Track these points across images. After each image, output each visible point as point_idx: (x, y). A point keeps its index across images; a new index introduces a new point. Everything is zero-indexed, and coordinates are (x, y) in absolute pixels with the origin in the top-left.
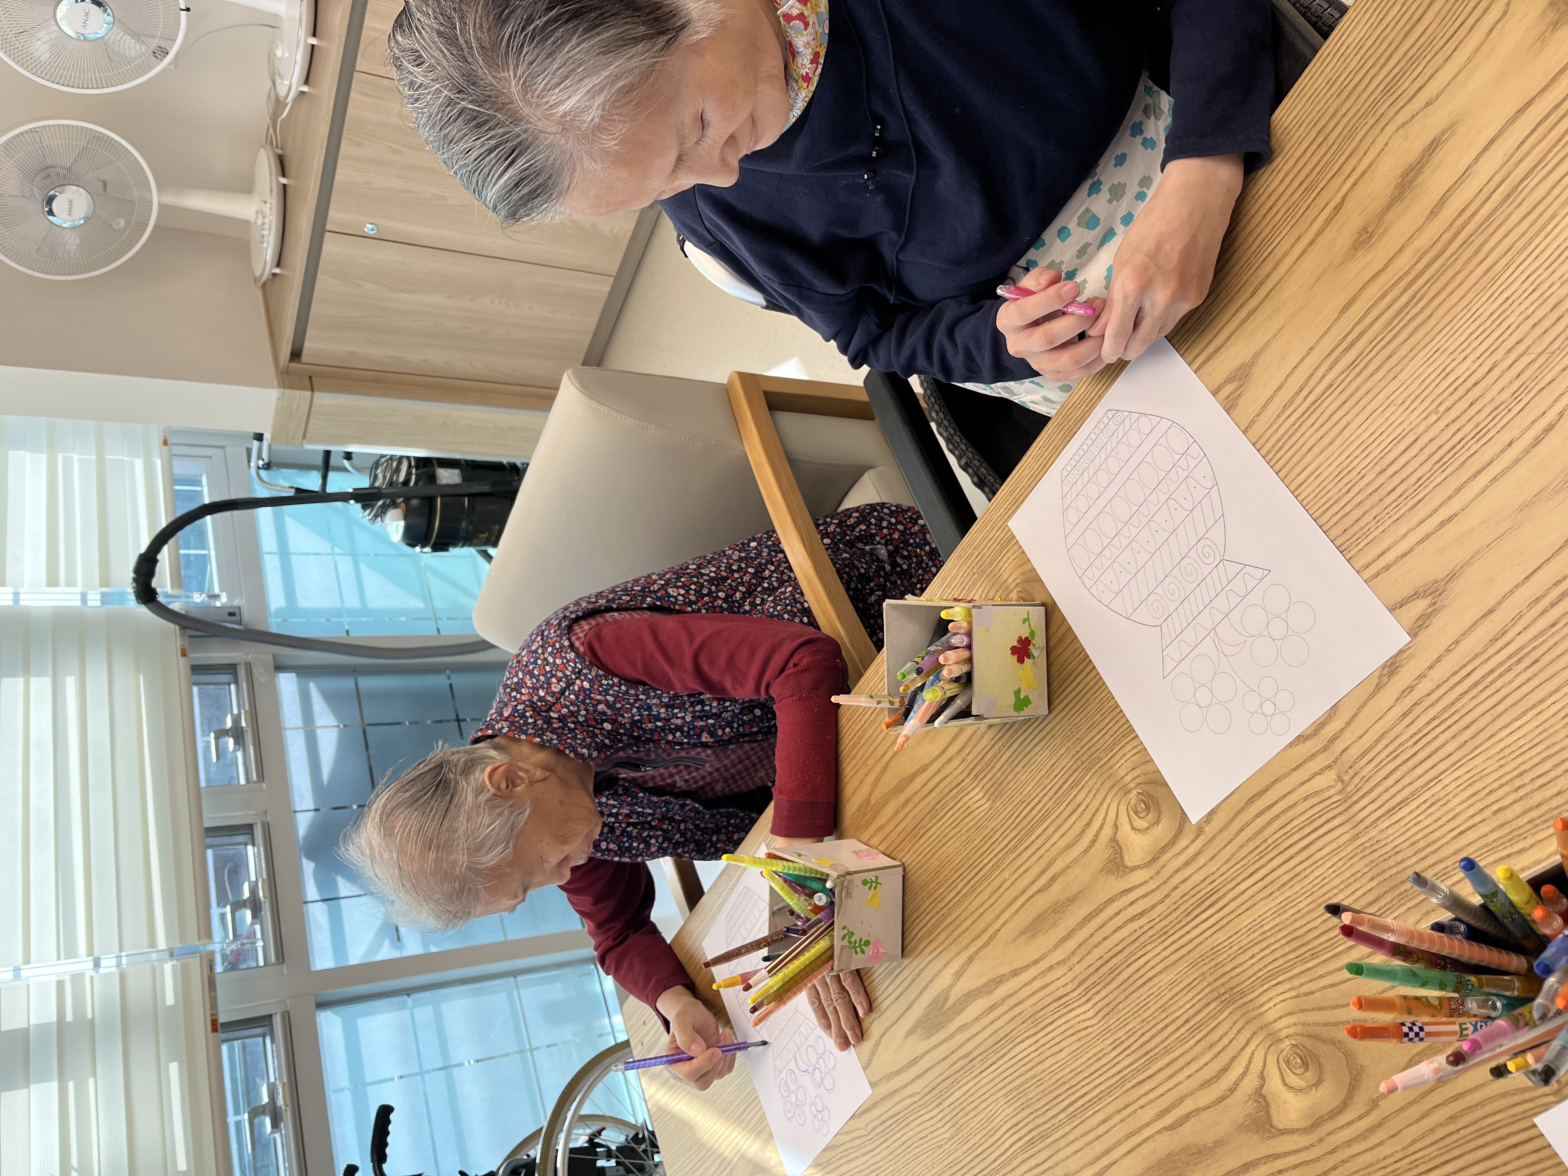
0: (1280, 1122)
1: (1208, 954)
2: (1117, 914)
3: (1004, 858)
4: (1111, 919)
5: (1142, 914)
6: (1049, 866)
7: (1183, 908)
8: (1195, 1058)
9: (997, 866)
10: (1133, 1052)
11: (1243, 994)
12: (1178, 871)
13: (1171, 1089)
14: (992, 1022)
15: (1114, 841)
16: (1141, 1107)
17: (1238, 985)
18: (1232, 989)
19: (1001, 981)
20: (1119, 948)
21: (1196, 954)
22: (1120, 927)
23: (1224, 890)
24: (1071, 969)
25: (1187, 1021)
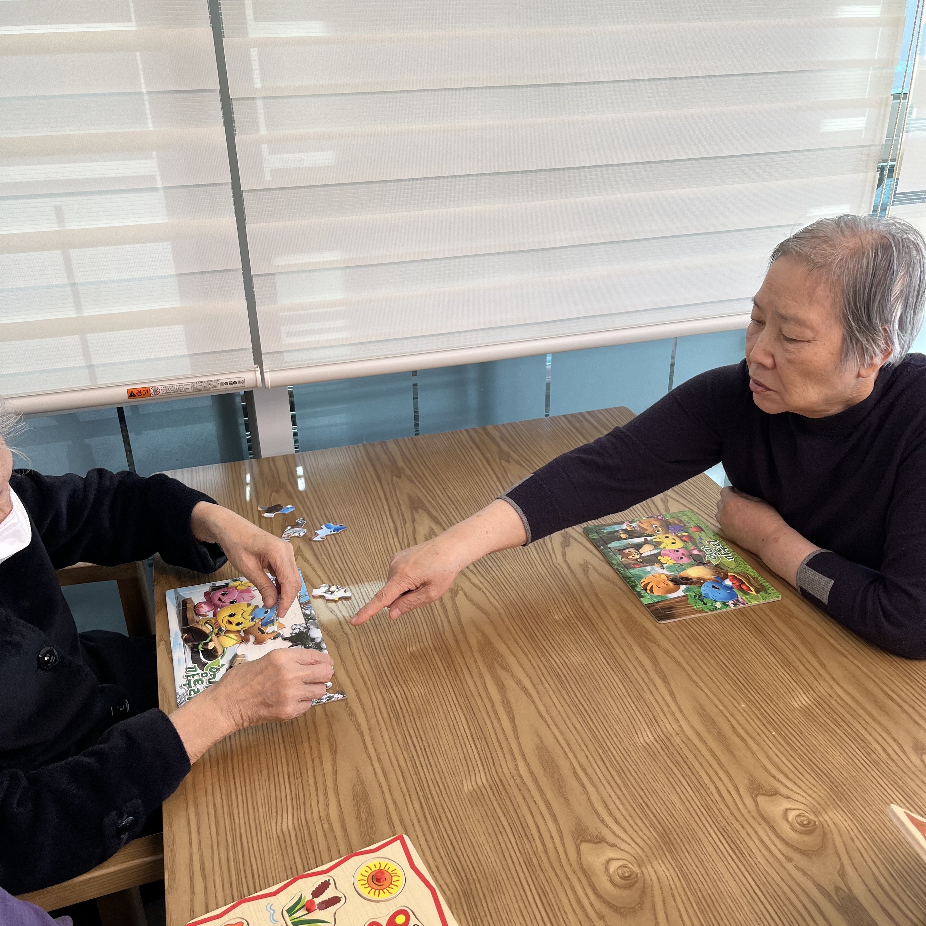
0: (584, 847)
1: (696, 835)
2: (720, 779)
3: (756, 707)
4: (717, 773)
5: (721, 796)
6: (753, 738)
7: (728, 827)
8: (623, 804)
9: (750, 701)
10: (623, 761)
11: (670, 852)
12: (756, 833)
13: (600, 780)
14: (635, 668)
15: (776, 793)
16: (587, 756)
17: (676, 850)
18: (673, 844)
19: (665, 682)
20: (695, 773)
21: (695, 826)
22: (710, 778)
23: (744, 862)
24: (677, 734)
25: (647, 805)
